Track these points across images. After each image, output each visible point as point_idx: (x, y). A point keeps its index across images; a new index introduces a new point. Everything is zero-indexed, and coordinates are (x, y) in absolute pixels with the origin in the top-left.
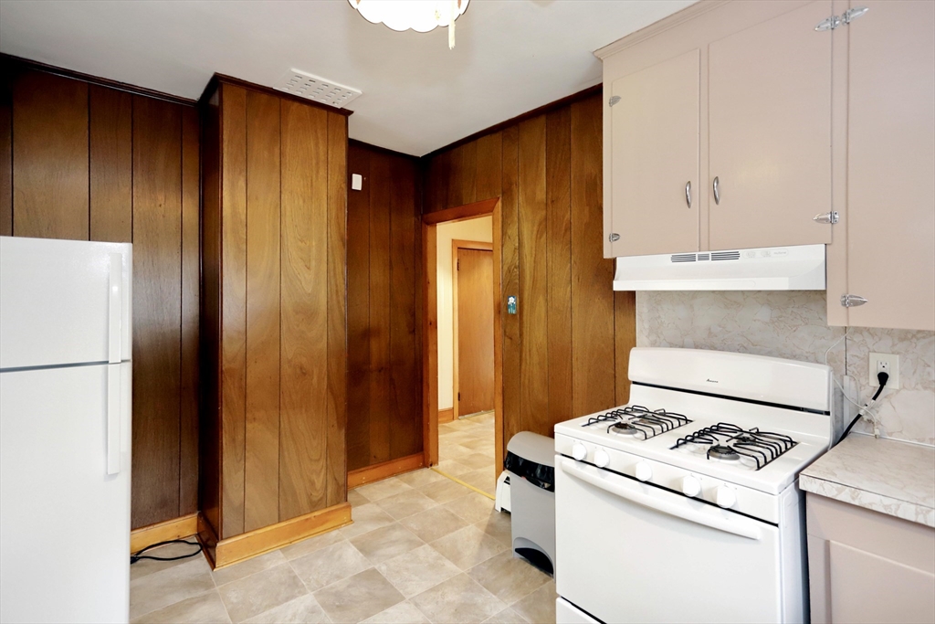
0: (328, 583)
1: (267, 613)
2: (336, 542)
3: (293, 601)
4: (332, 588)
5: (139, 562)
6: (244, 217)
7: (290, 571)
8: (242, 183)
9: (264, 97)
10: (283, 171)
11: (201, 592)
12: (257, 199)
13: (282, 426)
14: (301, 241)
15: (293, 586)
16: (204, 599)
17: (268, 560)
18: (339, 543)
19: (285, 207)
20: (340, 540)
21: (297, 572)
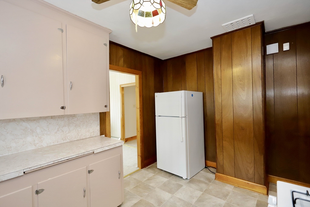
0: (233, 203)
1: (211, 196)
2: (253, 196)
3: (219, 199)
4: (232, 205)
5: (207, 169)
6: (220, 77)
7: (229, 193)
8: (219, 67)
9: (226, 36)
10: (233, 58)
11: (207, 182)
12: (224, 70)
13: (235, 145)
14: (240, 81)
15: (225, 196)
16: (206, 183)
17: (228, 186)
18: (253, 198)
19: (234, 71)
20: (255, 197)
21: (230, 194)
